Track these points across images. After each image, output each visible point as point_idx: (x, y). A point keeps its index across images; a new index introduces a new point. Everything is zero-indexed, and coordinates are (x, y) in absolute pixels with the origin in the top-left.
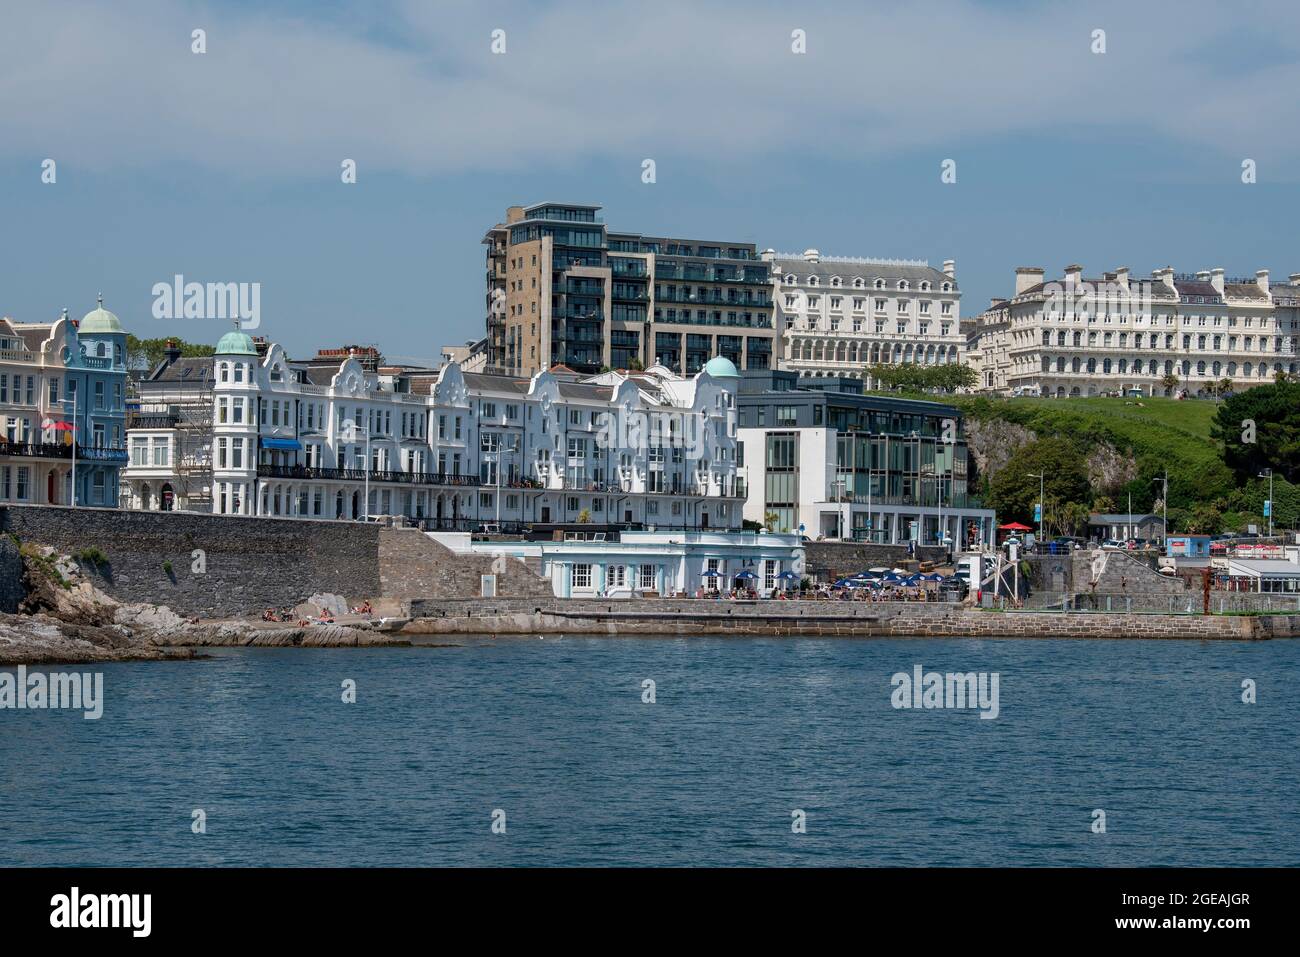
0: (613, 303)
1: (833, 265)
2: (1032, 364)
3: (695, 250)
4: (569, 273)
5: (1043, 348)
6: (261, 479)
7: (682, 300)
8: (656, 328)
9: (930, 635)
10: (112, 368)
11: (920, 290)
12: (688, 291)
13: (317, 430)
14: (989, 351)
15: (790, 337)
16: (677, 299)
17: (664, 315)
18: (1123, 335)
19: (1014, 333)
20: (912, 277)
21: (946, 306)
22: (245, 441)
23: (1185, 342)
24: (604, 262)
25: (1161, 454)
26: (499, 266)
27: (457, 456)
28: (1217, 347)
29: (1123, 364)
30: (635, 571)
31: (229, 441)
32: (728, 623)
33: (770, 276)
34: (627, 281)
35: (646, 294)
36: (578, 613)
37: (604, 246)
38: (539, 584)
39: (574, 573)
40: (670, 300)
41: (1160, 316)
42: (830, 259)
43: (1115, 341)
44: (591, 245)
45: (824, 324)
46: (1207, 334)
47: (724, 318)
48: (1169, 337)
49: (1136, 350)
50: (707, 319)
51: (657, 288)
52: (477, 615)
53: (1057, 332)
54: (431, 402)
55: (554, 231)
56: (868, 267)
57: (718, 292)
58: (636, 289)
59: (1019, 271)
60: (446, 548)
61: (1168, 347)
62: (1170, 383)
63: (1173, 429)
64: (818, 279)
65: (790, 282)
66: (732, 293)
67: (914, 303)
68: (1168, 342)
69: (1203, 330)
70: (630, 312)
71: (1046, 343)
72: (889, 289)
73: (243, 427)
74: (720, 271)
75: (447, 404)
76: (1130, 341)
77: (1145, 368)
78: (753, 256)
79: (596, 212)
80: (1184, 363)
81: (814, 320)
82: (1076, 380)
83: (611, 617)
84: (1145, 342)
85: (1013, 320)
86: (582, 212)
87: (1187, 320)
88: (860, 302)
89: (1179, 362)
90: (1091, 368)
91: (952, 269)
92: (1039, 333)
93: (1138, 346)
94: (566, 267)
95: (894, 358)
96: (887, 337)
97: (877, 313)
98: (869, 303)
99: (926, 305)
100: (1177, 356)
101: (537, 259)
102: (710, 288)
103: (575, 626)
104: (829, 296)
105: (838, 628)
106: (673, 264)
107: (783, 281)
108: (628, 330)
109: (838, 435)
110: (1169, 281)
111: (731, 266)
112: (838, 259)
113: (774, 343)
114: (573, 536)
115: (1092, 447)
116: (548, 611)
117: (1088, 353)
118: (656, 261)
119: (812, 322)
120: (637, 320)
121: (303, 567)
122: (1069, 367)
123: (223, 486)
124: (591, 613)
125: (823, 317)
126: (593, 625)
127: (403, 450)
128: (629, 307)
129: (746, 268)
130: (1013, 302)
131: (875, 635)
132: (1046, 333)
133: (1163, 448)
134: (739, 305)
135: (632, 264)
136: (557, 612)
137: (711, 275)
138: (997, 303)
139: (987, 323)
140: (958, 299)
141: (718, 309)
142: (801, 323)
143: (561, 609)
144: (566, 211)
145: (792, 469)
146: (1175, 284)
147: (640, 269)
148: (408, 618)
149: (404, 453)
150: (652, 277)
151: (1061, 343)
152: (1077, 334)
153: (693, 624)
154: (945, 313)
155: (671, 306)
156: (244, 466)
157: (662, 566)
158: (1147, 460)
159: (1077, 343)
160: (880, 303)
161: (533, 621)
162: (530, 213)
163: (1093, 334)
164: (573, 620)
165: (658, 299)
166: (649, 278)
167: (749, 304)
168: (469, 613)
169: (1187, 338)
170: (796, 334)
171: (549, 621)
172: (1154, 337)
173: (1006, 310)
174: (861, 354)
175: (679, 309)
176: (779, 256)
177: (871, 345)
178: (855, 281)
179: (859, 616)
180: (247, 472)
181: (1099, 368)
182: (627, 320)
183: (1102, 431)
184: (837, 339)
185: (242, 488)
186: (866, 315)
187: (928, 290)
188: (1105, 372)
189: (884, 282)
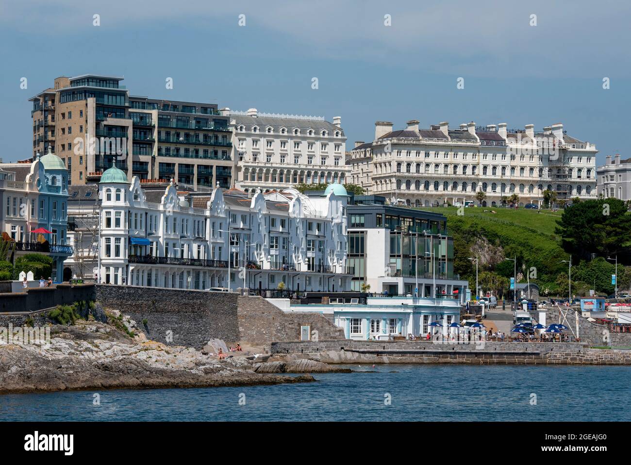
0: (133, 143)
1: (267, 119)
2: (389, 185)
3: (181, 108)
4: (105, 123)
5: (398, 174)
6: (130, 264)
7: (175, 141)
8: (160, 159)
9: (570, 364)
10: (61, 192)
11: (321, 136)
12: (178, 135)
13: (154, 232)
14: (355, 176)
15: (242, 166)
16: (171, 141)
17: (164, 151)
18: (446, 166)
19: (375, 164)
20: (316, 127)
21: (337, 146)
22: (122, 239)
23: (484, 171)
24: (127, 116)
25: (520, 244)
26: (50, 117)
27: (220, 248)
28: (494, 174)
29: (446, 185)
30: (386, 323)
31: (113, 239)
32: (453, 356)
33: (229, 126)
34: (140, 129)
35: (152, 137)
36: (366, 350)
37: (127, 104)
38: (336, 331)
39: (352, 325)
40: (167, 141)
41: (469, 154)
42: (264, 115)
43: (441, 169)
44: (118, 104)
45: (262, 158)
46: (497, 165)
47: (201, 153)
48: (474, 167)
49: (454, 176)
50: (190, 154)
51: (159, 133)
52: (307, 352)
53: (415, 164)
54: (208, 213)
55: (94, 94)
56: (290, 120)
57: (197, 136)
58: (145, 134)
59: (378, 124)
60: (279, 309)
61: (473, 174)
62: (481, 197)
63: (525, 228)
64: (258, 128)
65: (241, 130)
66: (205, 136)
67: (318, 144)
68: (473, 170)
69: (495, 163)
70: (142, 149)
71: (399, 171)
72: (303, 135)
73: (122, 230)
74: (198, 121)
75: (216, 214)
76: (450, 169)
77: (460, 188)
78: (217, 112)
79: (119, 82)
80: (483, 184)
81: (256, 155)
82: (418, 195)
83: (385, 353)
84: (460, 170)
85: (374, 156)
86: (111, 82)
87: (485, 156)
88: (285, 143)
89: (481, 184)
90: (427, 187)
91: (340, 122)
92: (394, 164)
93: (455, 173)
94: (104, 118)
95: (306, 180)
96: (302, 167)
97: (295, 151)
98: (290, 143)
99: (325, 146)
100: (478, 180)
101: (84, 113)
102: (192, 133)
103: (365, 358)
104: (265, 139)
105: (517, 359)
106: (169, 117)
107: (237, 129)
108: (141, 161)
109: (391, 233)
110: (472, 131)
111: (205, 119)
112: (269, 115)
113: (233, 170)
114: (335, 300)
115: (472, 239)
116: (348, 349)
117: (425, 178)
118: (158, 115)
119: (255, 156)
120: (146, 154)
121: (205, 322)
122: (413, 187)
123: (108, 269)
124: (373, 350)
125: (262, 153)
126: (374, 358)
127: (194, 244)
128: (141, 146)
129: (214, 120)
130: (374, 144)
131: (538, 364)
132: (399, 164)
133: (522, 240)
134: (211, 145)
135: (143, 117)
136: (354, 350)
137: (193, 124)
138: (359, 144)
139: (354, 157)
140: (344, 142)
141: (197, 147)
142: (248, 157)
143: (356, 348)
144: (100, 80)
145: (362, 255)
146: (476, 133)
147: (148, 120)
148: (269, 354)
149: (195, 246)
150: (156, 126)
151: (408, 171)
152: (418, 165)
153: (432, 357)
154: (337, 151)
155: (168, 145)
156: (122, 256)
157: (400, 320)
158: (512, 248)
159: (418, 171)
160: (297, 144)
161: (340, 356)
162: (72, 82)
163: (427, 165)
164: (363, 355)
165: (160, 141)
166: (154, 126)
167: (217, 144)
168: (302, 350)
169: (485, 168)
170: (246, 164)
171: (349, 355)
172: (465, 167)
173: (369, 149)
174: (286, 177)
175: (173, 147)
176: (232, 113)
177: (292, 172)
178: (281, 130)
179: (529, 352)
180: (124, 260)
181: (431, 187)
182: (140, 154)
183: (479, 230)
184: (272, 167)
185: (120, 270)
186: (288, 152)
187: (326, 136)
188: (435, 189)
189: (299, 130)
